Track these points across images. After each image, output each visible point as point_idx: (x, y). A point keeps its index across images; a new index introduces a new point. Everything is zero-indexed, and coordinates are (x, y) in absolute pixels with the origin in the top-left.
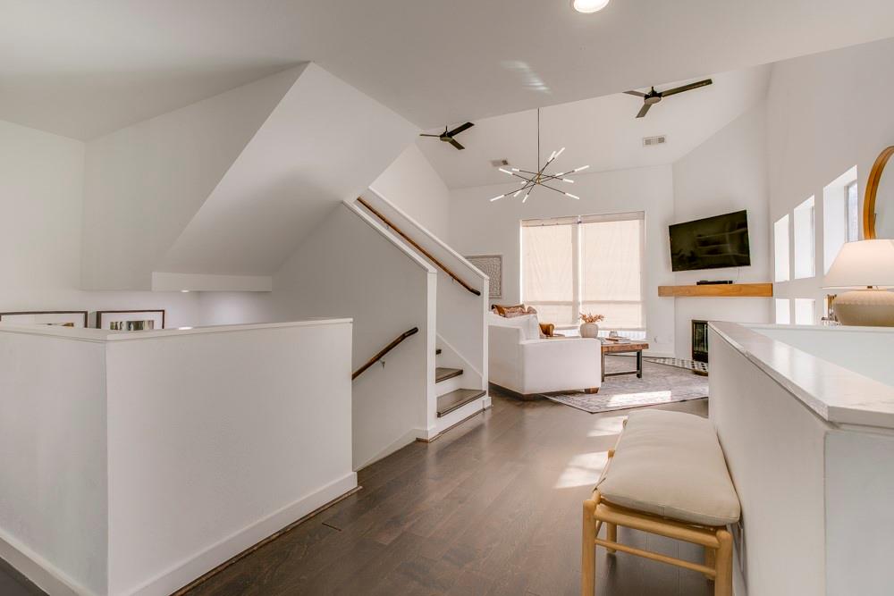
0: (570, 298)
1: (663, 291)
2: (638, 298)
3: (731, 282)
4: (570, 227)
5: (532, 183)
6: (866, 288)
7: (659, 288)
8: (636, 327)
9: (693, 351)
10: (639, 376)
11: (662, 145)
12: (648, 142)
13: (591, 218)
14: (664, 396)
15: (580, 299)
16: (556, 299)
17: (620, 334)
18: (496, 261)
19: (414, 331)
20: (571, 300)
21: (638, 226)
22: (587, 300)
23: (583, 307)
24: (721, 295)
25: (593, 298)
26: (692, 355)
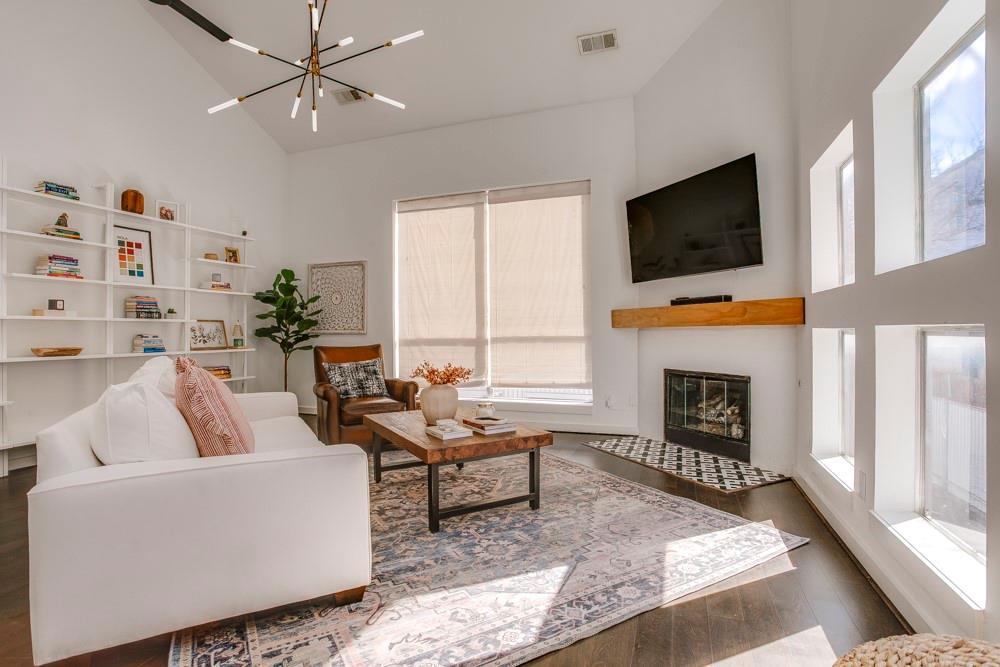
0: (472, 334)
1: (619, 319)
2: (579, 330)
3: (728, 299)
4: (471, 211)
7: (613, 312)
8: (577, 381)
9: (666, 424)
10: (534, 504)
12: (587, 45)
13: (503, 195)
15: (489, 334)
16: (450, 334)
18: (356, 271)
20: (474, 336)
21: (580, 206)
22: (500, 334)
23: (492, 348)
24: (709, 323)
25: (509, 333)
26: (665, 432)
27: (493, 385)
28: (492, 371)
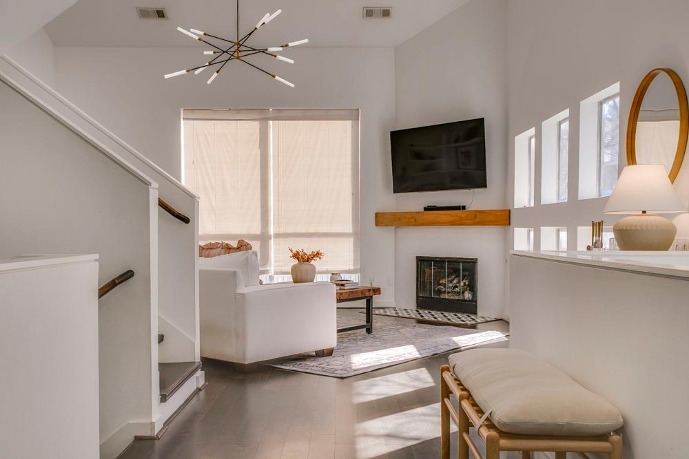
0: (257, 231)
1: (381, 219)
2: (349, 229)
3: (464, 208)
4: (256, 124)
5: (226, 56)
6: (641, 213)
7: (377, 215)
8: (353, 268)
9: (418, 297)
10: (369, 331)
11: (385, 20)
12: (369, 13)
13: (286, 113)
14: (409, 352)
15: (272, 230)
16: (237, 231)
17: (344, 277)
19: (128, 275)
20: (259, 232)
21: (351, 128)
22: (282, 230)
23: (274, 241)
24: (452, 223)
25: (290, 230)
26: (417, 303)
27: (276, 273)
28: (275, 262)
